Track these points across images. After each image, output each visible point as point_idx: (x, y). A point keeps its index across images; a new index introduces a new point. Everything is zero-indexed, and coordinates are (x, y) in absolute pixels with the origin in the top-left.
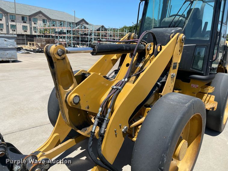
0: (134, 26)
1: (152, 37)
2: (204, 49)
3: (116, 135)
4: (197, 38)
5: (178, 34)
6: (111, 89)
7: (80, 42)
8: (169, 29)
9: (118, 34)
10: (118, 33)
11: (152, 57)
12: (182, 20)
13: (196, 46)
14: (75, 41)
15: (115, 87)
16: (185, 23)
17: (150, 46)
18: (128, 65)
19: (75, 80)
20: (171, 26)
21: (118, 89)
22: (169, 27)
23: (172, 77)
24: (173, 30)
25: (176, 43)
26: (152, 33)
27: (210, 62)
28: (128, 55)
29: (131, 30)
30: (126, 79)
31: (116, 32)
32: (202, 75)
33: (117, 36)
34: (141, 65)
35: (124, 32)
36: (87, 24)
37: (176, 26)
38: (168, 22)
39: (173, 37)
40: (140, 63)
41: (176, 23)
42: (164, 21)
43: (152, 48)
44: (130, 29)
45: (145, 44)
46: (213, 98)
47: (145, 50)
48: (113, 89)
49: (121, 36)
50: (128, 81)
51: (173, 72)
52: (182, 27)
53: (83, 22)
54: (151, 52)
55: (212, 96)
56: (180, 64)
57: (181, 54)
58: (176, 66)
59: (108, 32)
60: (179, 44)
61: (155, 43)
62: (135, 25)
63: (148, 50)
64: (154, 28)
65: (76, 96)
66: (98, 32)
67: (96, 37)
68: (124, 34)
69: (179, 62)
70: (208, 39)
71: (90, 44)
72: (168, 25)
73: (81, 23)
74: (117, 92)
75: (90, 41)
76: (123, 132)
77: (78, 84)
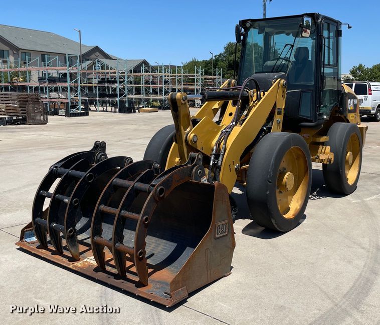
0: (214, 58)
1: (254, 84)
2: (310, 94)
3: (230, 169)
4: (302, 83)
5: (279, 79)
6: (220, 133)
7: (98, 99)
8: (271, 74)
9: (182, 77)
10: (180, 76)
11: (256, 103)
12: (284, 63)
13: (301, 91)
14: (86, 95)
15: (224, 131)
16: (287, 67)
17: (253, 93)
18: (231, 114)
19: (191, 123)
20: (274, 70)
21: (227, 132)
22: (272, 72)
23: (278, 123)
24: (276, 75)
25: (278, 88)
26: (254, 80)
27: (318, 107)
28: (231, 102)
29: (209, 69)
30: (234, 123)
31: (176, 74)
32: (311, 121)
33: (179, 83)
34: (245, 113)
35: (195, 74)
36: (107, 57)
37: (279, 70)
38: (270, 67)
39: (274, 82)
40: (244, 111)
41: (278, 67)
42: (267, 66)
43: (255, 94)
44: (205, 67)
45: (248, 90)
46: (328, 149)
47: (248, 97)
48: (222, 132)
49: (188, 82)
50: (235, 125)
51: (279, 118)
52: (286, 72)
53: (97, 54)
54: (255, 99)
55: (327, 147)
56: (284, 109)
57: (285, 99)
58: (281, 112)
59: (158, 74)
60: (281, 89)
61: (258, 90)
62: (215, 56)
63: (251, 97)
64: (256, 73)
65: (194, 135)
66: (137, 74)
67: (133, 85)
68: (196, 77)
69: (284, 107)
70: (313, 84)
71: (122, 102)
72: (270, 70)
73: (93, 56)
74: (227, 134)
75: (121, 95)
76: (236, 169)
77: (194, 127)
